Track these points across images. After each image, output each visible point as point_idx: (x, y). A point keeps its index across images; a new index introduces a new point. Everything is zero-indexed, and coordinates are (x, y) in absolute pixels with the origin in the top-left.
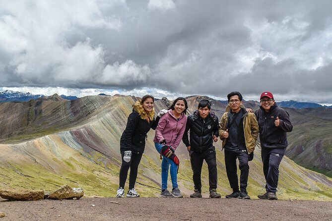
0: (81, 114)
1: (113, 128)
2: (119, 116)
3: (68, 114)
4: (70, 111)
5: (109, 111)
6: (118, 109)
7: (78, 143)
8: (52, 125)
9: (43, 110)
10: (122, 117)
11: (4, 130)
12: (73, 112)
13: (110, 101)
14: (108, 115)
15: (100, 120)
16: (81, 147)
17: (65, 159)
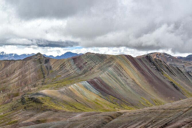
0: (85, 68)
1: (116, 78)
2: (118, 69)
3: (74, 69)
4: (75, 66)
5: (110, 66)
6: (116, 64)
7: (96, 89)
8: (64, 77)
9: (52, 66)
10: (121, 70)
11: (26, 82)
12: (78, 67)
13: (106, 58)
14: (110, 69)
15: (105, 73)
16: (99, 92)
17: (93, 100)
